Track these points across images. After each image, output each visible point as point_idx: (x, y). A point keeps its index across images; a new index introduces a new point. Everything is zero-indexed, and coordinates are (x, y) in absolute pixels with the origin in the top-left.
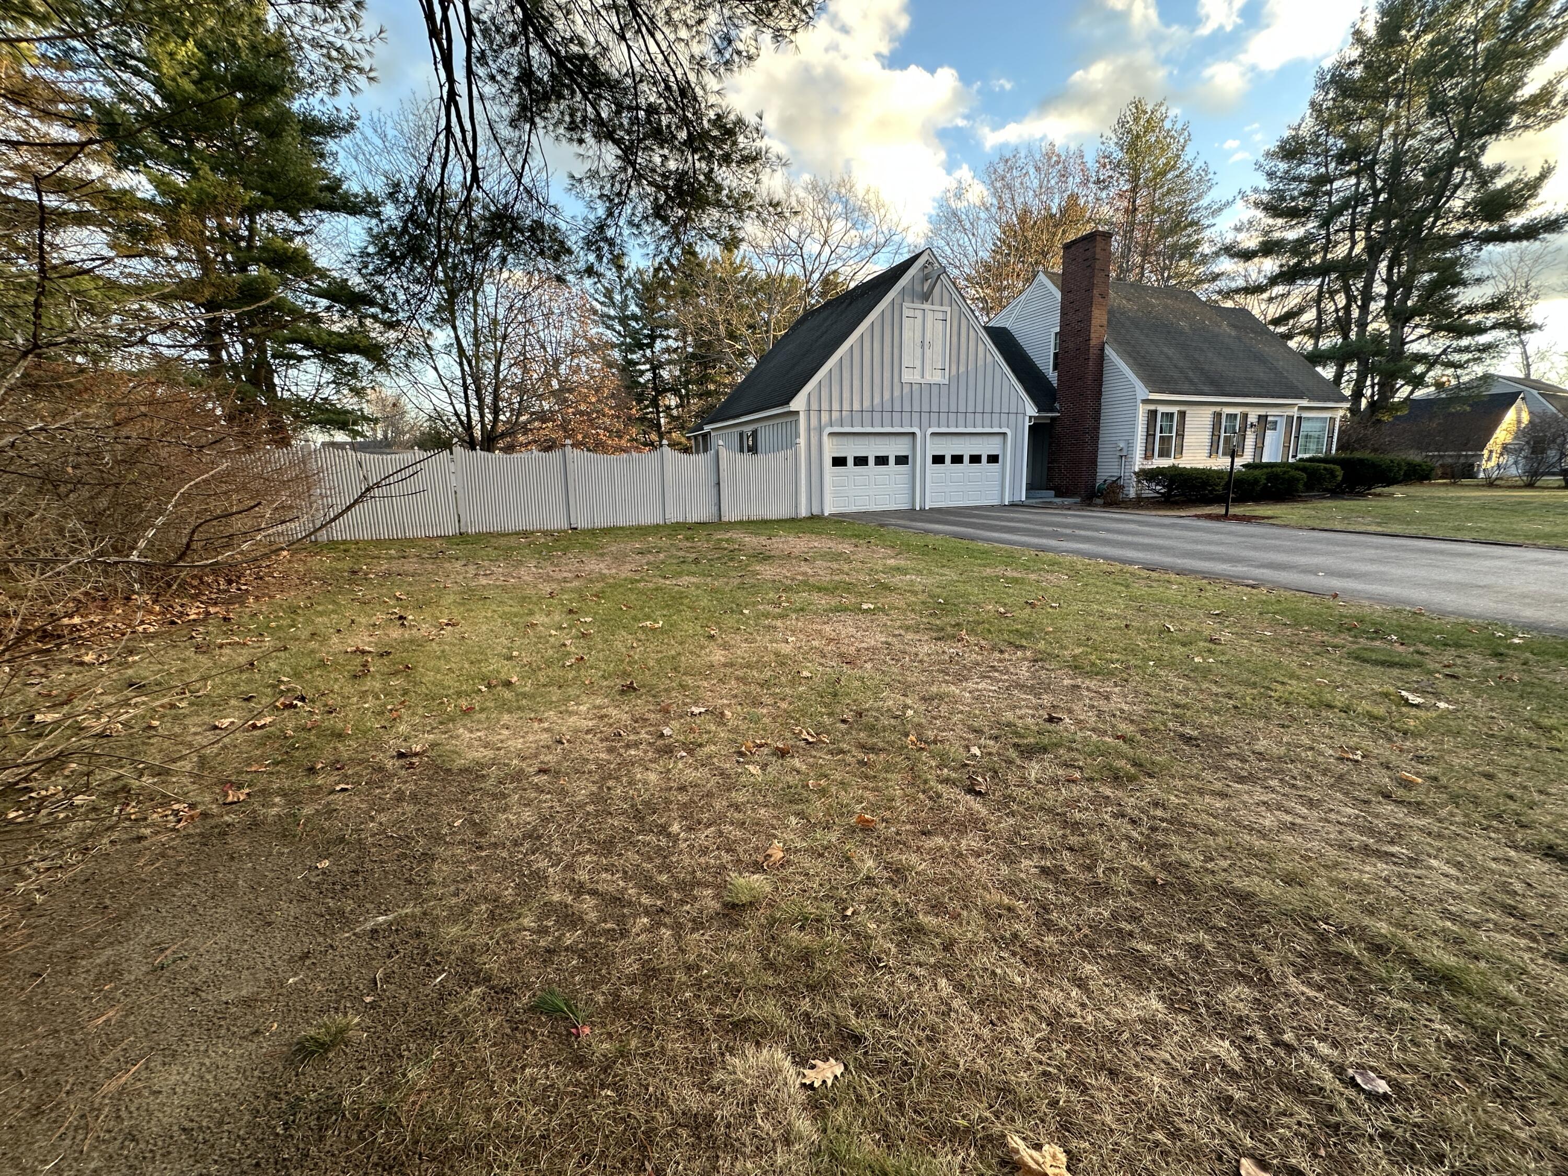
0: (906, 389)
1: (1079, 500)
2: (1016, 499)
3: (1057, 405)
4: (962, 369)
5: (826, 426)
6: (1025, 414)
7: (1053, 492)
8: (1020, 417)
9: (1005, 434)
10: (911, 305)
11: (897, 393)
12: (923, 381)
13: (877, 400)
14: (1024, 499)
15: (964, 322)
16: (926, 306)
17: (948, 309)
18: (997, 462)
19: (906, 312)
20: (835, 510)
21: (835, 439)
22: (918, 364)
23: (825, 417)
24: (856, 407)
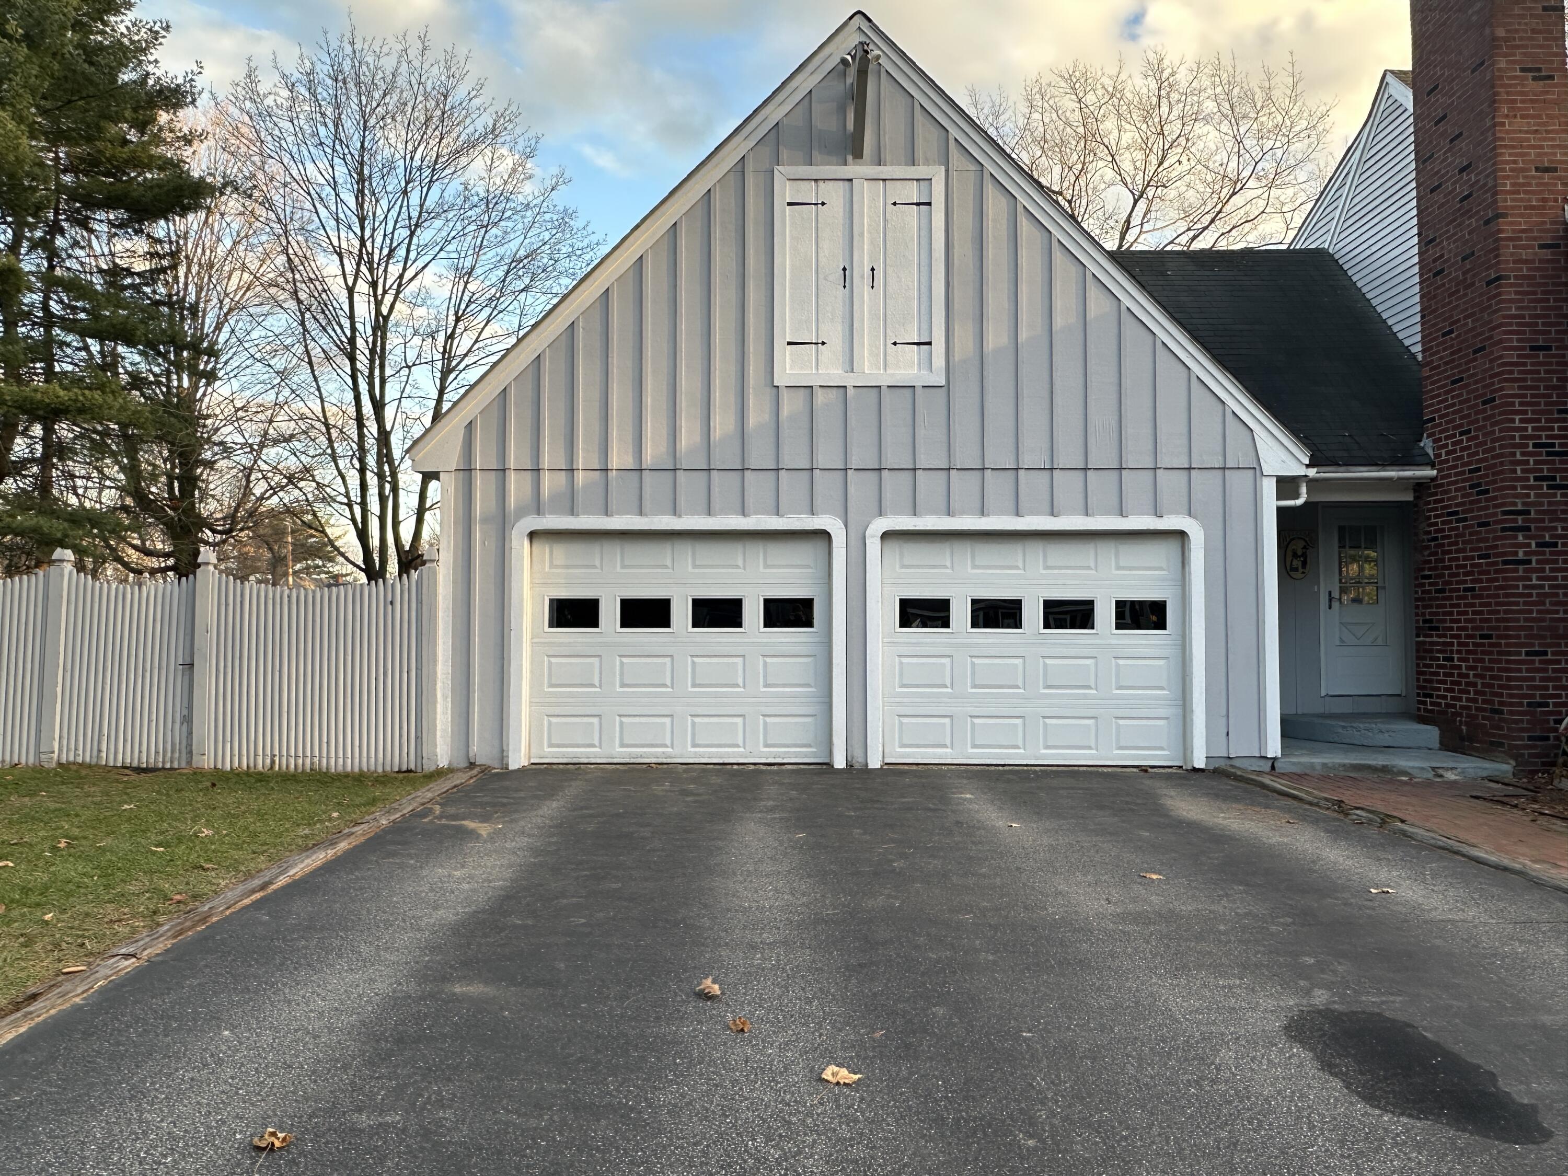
0: (790, 405)
1: (1505, 768)
2: (1242, 748)
3: (1427, 444)
4: (996, 338)
5: (521, 512)
6: (1256, 469)
7: (1431, 734)
8: (1239, 482)
9: (1181, 535)
10: (804, 171)
11: (757, 416)
12: (850, 381)
13: (689, 437)
14: (1274, 748)
15: (995, 204)
16: (852, 170)
17: (938, 175)
18: (1161, 625)
19: (785, 191)
20: (551, 754)
21: (544, 549)
22: (834, 333)
23: (517, 487)
24: (619, 458)
